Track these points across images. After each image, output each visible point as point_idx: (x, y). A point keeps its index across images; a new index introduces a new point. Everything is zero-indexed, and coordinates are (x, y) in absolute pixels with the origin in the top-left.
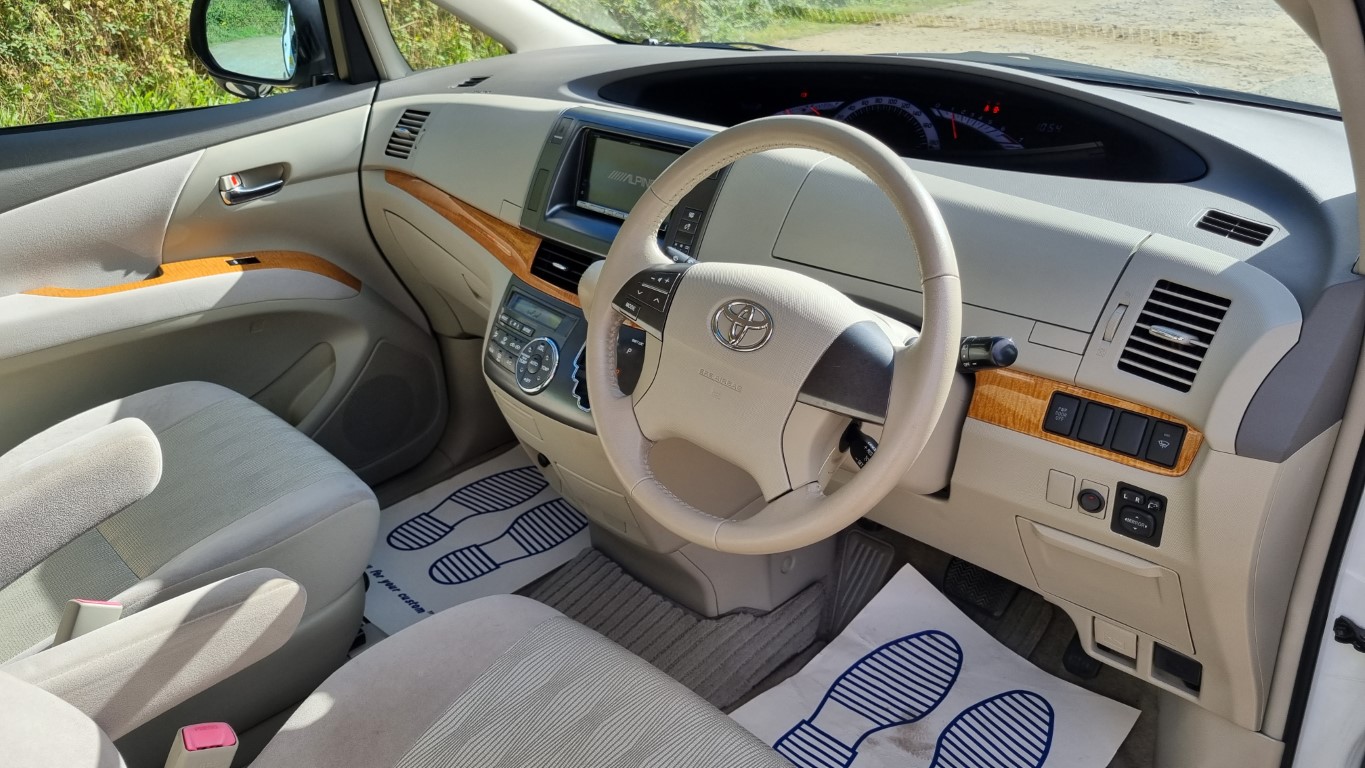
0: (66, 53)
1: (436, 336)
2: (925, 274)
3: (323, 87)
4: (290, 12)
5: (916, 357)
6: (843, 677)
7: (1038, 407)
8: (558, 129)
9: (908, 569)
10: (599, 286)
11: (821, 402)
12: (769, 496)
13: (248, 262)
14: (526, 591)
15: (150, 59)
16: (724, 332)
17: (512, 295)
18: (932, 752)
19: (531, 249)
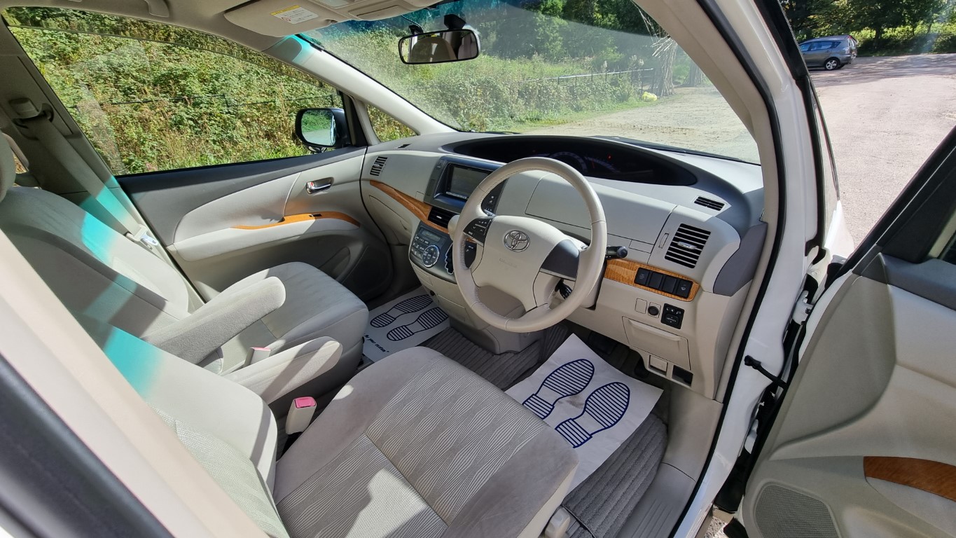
0: (248, 138)
1: (389, 244)
2: (592, 221)
3: (345, 149)
4: (333, 120)
5: (588, 254)
6: (548, 377)
7: (633, 274)
8: (439, 164)
9: (573, 335)
10: (457, 225)
11: (549, 272)
12: (527, 310)
13: (317, 216)
14: (424, 344)
15: (279, 140)
16: (509, 242)
17: (422, 227)
18: (583, 406)
19: (428, 211)
